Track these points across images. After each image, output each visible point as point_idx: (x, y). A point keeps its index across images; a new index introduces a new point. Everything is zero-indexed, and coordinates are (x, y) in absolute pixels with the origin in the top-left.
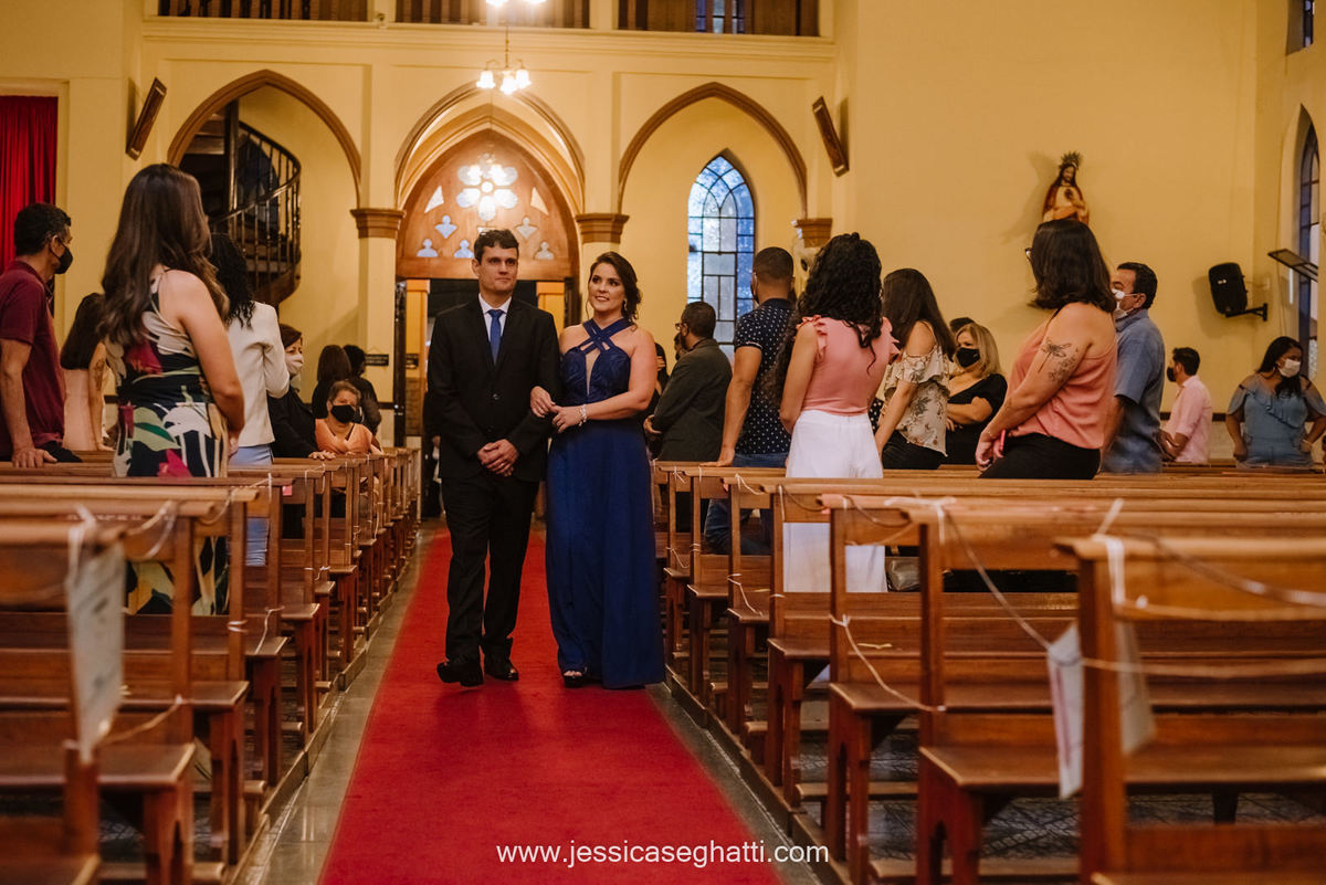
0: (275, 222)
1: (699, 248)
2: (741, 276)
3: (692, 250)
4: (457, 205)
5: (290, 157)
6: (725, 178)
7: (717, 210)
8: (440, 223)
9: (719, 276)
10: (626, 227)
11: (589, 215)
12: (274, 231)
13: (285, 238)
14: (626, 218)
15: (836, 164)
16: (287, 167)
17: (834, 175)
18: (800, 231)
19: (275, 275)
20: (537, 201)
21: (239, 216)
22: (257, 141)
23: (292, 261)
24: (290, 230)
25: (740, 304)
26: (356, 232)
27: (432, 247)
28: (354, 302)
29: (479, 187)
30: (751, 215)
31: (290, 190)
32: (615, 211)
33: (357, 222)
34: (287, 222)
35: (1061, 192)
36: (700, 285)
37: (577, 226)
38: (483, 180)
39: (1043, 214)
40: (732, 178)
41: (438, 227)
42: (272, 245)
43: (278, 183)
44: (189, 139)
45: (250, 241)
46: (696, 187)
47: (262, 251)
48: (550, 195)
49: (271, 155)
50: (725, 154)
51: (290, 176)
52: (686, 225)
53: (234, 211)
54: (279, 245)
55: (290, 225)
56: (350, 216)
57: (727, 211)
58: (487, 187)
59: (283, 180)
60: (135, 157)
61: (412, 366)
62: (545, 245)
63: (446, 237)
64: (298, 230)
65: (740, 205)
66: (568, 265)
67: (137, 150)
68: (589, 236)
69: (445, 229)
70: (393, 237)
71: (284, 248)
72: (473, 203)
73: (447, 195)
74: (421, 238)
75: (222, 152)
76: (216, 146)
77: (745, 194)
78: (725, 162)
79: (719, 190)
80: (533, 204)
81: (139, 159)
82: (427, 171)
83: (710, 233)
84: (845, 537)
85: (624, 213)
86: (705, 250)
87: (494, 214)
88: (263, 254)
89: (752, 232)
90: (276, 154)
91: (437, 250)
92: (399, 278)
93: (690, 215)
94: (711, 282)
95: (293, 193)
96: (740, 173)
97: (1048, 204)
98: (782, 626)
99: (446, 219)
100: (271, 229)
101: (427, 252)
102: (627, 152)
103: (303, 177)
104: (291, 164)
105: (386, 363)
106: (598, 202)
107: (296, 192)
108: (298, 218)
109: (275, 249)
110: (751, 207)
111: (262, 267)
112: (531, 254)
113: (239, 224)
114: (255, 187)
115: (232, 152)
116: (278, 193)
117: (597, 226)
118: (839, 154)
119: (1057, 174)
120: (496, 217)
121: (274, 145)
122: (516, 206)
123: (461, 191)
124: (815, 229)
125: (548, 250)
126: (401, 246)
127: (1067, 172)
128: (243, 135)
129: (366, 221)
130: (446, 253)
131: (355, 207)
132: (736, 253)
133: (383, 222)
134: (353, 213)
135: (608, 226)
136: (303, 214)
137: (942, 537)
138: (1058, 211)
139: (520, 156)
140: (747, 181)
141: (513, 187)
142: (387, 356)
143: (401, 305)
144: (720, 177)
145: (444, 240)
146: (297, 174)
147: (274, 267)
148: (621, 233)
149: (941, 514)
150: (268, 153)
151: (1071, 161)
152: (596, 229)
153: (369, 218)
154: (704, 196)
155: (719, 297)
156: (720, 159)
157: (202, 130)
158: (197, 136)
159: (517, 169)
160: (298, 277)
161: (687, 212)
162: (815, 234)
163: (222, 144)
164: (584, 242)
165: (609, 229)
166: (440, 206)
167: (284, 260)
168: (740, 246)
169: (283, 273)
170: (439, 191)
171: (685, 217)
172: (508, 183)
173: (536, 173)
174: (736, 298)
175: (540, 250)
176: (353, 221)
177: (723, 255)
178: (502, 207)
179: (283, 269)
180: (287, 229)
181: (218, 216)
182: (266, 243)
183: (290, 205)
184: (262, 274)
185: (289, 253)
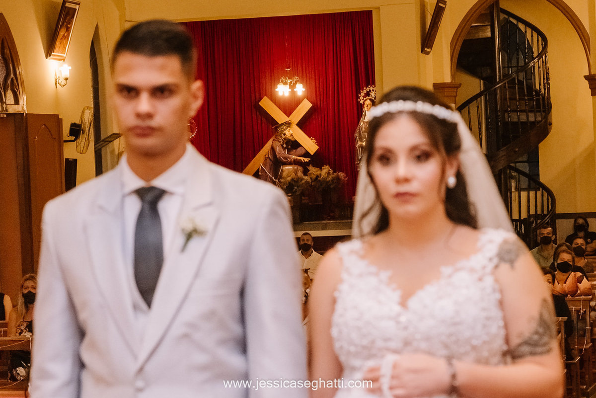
5: (540, 34)
12: (531, 87)
13: (538, 93)
19: (533, 124)
21: (505, 84)
22: (515, 21)
23: (545, 111)
24: (543, 87)
26: (589, 92)
31: (540, 61)
33: (590, 84)
34: (539, 83)
42: (529, 99)
43: (533, 54)
44: (467, 30)
45: (513, 100)
47: (522, 105)
49: (526, 31)
51: (541, 49)
53: (500, 81)
56: (584, 79)
59: (535, 52)
60: (427, 53)
71: (538, 101)
75: (489, 35)
76: (484, 32)
88: (524, 108)
90: (529, 31)
95: (543, 62)
100: (528, 86)
103: (549, 48)
104: (540, 39)
107: (545, 61)
108: (548, 79)
109: (531, 102)
111: (523, 118)
113: (505, 89)
114: (515, 55)
115: (497, 35)
116: (532, 64)
121: (527, 24)
128: (504, 18)
129: (595, 84)
131: (587, 74)
134: (587, 78)
146: (545, 48)
147: (532, 118)
150: (523, 30)
158: (471, 27)
160: (551, 124)
163: (488, 29)
167: (539, 111)
169: (539, 122)
176: (587, 84)
179: (539, 119)
180: (540, 89)
181: (489, 81)
182: (524, 100)
183: (541, 69)
184: (522, 123)
185: (543, 105)
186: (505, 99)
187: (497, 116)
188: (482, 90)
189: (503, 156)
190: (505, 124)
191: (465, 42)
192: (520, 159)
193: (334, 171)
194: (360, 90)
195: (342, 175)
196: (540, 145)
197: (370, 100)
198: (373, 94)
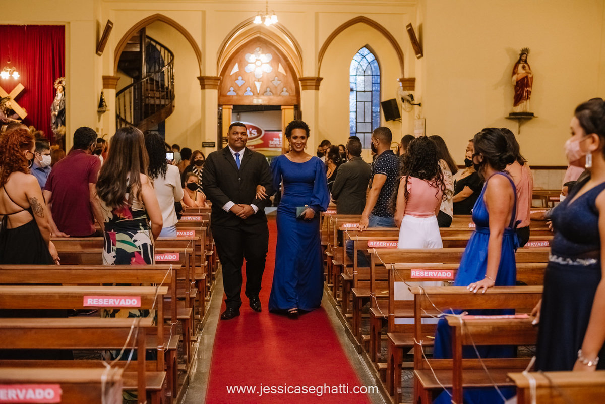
0: (163, 80)
1: (355, 89)
2: (374, 102)
3: (352, 90)
4: (245, 72)
5: (169, 51)
6: (366, 57)
7: (363, 72)
8: (238, 80)
9: (364, 102)
10: (322, 82)
11: (305, 78)
12: (163, 85)
13: (167, 88)
14: (321, 79)
15: (417, 53)
16: (168, 56)
17: (416, 59)
18: (401, 84)
19: (164, 106)
20: (281, 69)
21: (147, 80)
22: (154, 44)
23: (171, 99)
24: (170, 85)
25: (374, 115)
26: (200, 87)
27: (234, 91)
28: (199, 116)
29: (255, 63)
30: (379, 74)
31: (169, 67)
32: (317, 76)
33: (200, 82)
34: (169, 82)
35: (520, 66)
36: (355, 107)
37: (300, 82)
38: (257, 60)
39: (512, 76)
40: (370, 57)
41: (237, 82)
42: (162, 92)
43: (164, 63)
44: (125, 44)
45: (152, 90)
46: (353, 61)
47: (157, 95)
48: (287, 66)
49: (161, 50)
50: (366, 47)
51: (170, 61)
52: (349, 79)
53: (145, 78)
54: (165, 93)
55: (170, 83)
56: (197, 79)
57: (368, 72)
58: (258, 63)
59: (166, 63)
60: (100, 55)
61: (225, 142)
62: (285, 89)
63: (240, 86)
64: (173, 85)
65: (373, 69)
66: (295, 98)
67: (101, 52)
68: (305, 87)
69: (240, 82)
70: (216, 89)
71: (167, 92)
72: (252, 71)
73: (240, 67)
74: (229, 87)
75: (138, 50)
76: (136, 47)
77: (376, 64)
78: (367, 50)
79: (364, 64)
80: (279, 70)
81: (102, 56)
82: (231, 56)
83: (360, 82)
84: (421, 306)
85: (321, 76)
86: (358, 90)
87: (261, 75)
89: (379, 82)
90: (163, 50)
91: (236, 92)
92: (220, 106)
93: (351, 74)
94: (360, 105)
95: (171, 68)
96: (374, 55)
97: (514, 72)
98: (394, 328)
99: (240, 78)
100: (162, 85)
101: (231, 93)
102: (322, 48)
103: (175, 61)
104: (170, 55)
105: (214, 146)
106: (309, 71)
107: (172, 68)
108: (173, 79)
109: (163, 94)
110: (378, 71)
111: (157, 102)
112: (279, 93)
113: (147, 83)
114: (154, 64)
115: (143, 50)
116: (165, 69)
117: (309, 83)
118: (418, 48)
119: (519, 57)
120: (263, 76)
121: (162, 46)
122: (272, 71)
123: (247, 65)
124: (408, 82)
125: (286, 91)
126: (220, 91)
127: (523, 57)
128: (148, 42)
129: (204, 82)
130: (240, 93)
131: (199, 76)
132: (372, 91)
133: (211, 82)
134: (199, 78)
135: (314, 83)
136: (175, 78)
137: (462, 332)
138: (519, 75)
139: (273, 49)
140: (376, 59)
141: (271, 63)
142: (214, 143)
143: (220, 118)
144: (364, 57)
145: (239, 88)
146: (172, 60)
147: (163, 102)
148: (319, 85)
149: (461, 322)
150: (159, 50)
151: (525, 52)
152: (308, 84)
153: (205, 81)
154: (357, 66)
155: (364, 112)
156: (364, 48)
157: (130, 41)
158: (128, 44)
159: (272, 54)
160: (174, 107)
161: (349, 73)
162: (408, 85)
163: (139, 46)
164: (303, 90)
165: (314, 84)
166: (237, 72)
167: (167, 99)
168: (374, 88)
169: (167, 105)
170: (237, 65)
171: (348, 75)
172: (268, 61)
173: (280, 56)
174: (372, 112)
175: (283, 91)
176: (198, 82)
177: (366, 93)
178: (265, 72)
179: (167, 103)
180: (169, 85)
181: (138, 79)
182: (159, 91)
183: (169, 74)
184: (157, 105)
185: (170, 95)
186: (147, 90)
187: (141, 100)
188: (132, 82)
189: (145, 124)
190: (146, 105)
191: (123, 53)
192: (153, 129)
193: (37, 130)
194: (55, 80)
195: (41, 132)
196: (167, 120)
197: (62, 86)
198: (63, 83)
